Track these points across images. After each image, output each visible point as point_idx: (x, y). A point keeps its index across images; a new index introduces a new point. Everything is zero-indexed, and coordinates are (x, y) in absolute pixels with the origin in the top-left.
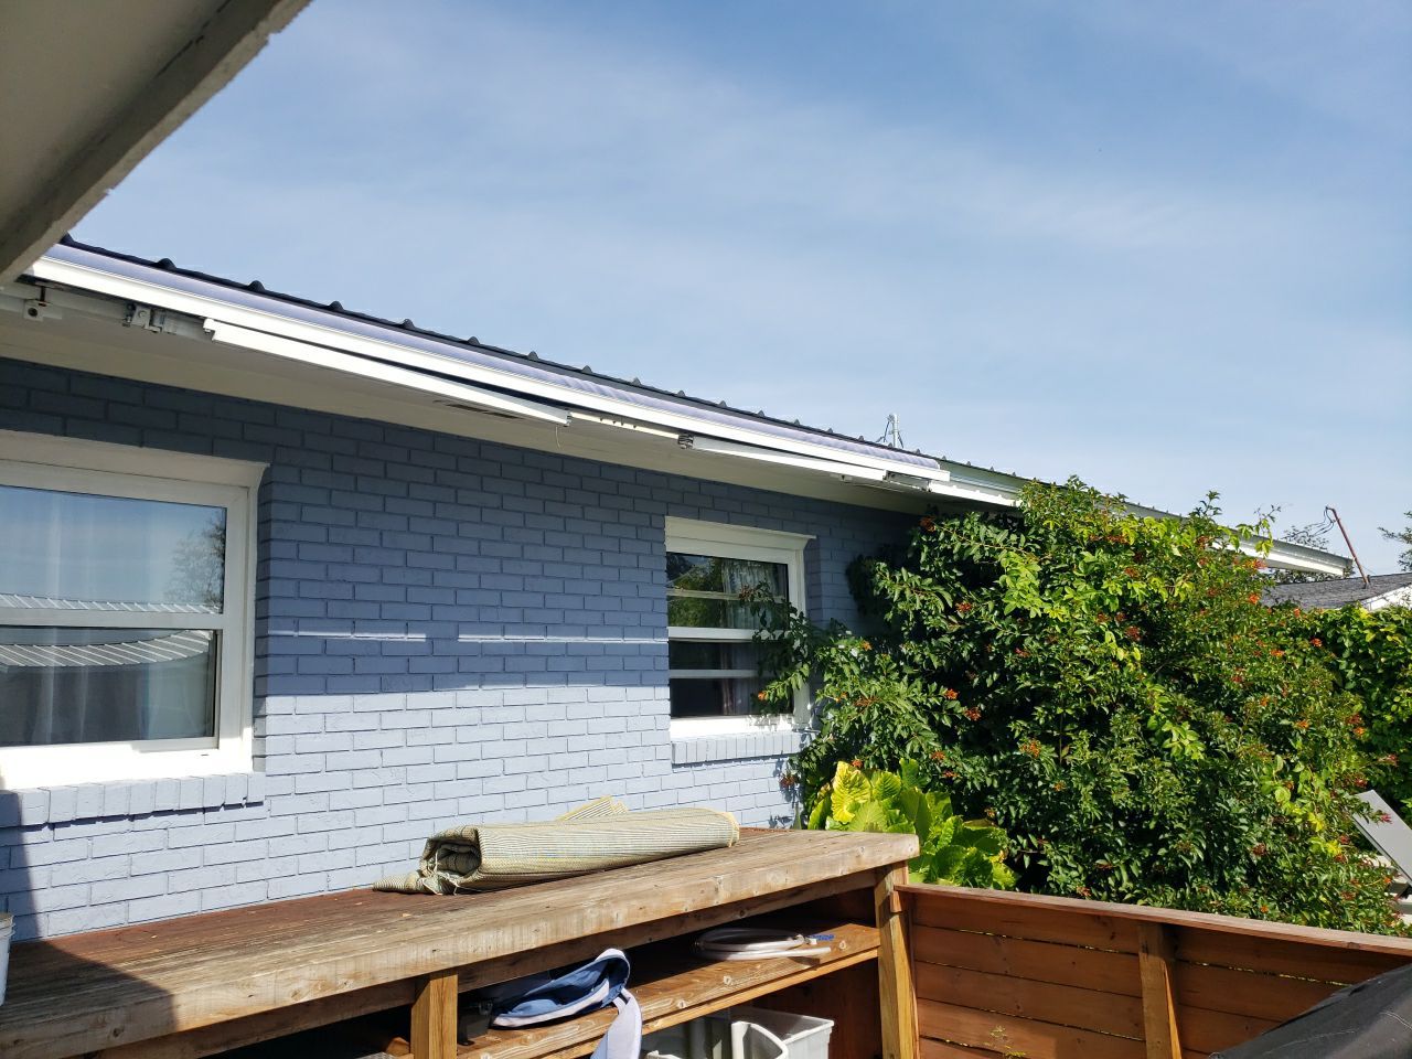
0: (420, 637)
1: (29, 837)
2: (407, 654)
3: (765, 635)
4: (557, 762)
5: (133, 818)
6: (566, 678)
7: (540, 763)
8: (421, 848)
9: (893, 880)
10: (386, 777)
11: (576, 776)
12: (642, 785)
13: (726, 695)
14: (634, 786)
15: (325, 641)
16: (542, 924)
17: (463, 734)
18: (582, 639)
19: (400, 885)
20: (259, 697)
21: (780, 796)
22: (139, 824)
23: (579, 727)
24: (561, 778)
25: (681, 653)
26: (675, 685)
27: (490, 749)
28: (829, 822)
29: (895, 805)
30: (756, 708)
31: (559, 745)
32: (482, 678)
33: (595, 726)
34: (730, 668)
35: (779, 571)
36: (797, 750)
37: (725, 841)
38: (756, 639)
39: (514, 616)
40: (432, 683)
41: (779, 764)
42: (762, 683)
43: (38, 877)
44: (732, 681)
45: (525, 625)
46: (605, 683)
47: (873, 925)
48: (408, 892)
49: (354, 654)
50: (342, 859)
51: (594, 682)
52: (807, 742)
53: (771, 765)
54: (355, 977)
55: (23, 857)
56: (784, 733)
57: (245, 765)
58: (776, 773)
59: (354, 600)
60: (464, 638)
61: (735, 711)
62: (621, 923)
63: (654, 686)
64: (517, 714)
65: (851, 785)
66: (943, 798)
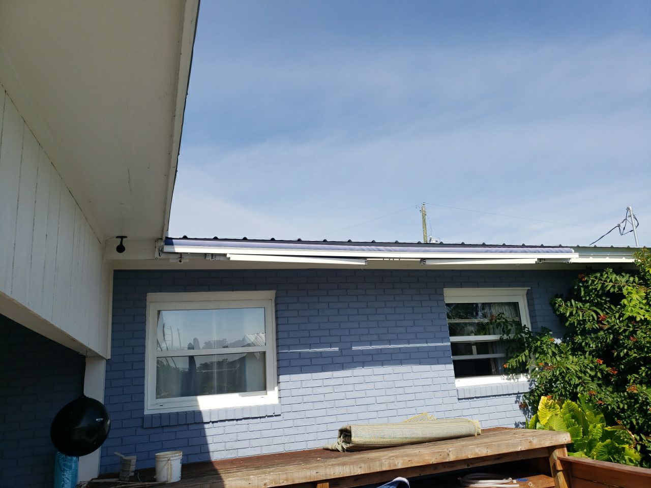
0: (337, 349)
1: (206, 426)
2: (332, 356)
3: (505, 337)
4: (400, 398)
5: (237, 420)
6: (401, 362)
7: (392, 398)
9: (557, 454)
10: (327, 405)
11: (410, 404)
12: (444, 408)
13: (493, 366)
14: (438, 408)
15: (300, 353)
17: (358, 387)
18: (407, 346)
19: (330, 448)
20: (278, 375)
21: (520, 413)
22: (239, 422)
23: (410, 383)
24: (403, 405)
25: (456, 348)
26: (456, 364)
27: (369, 393)
28: (538, 425)
29: (573, 417)
30: (506, 372)
31: (401, 391)
32: (363, 364)
33: (417, 382)
34: (493, 353)
35: (515, 306)
36: (529, 391)
38: (501, 339)
39: (375, 337)
40: (342, 366)
41: (518, 397)
42: (507, 358)
43: (209, 440)
44: (495, 359)
45: (380, 341)
46: (420, 364)
48: (332, 450)
49: (311, 357)
50: (311, 436)
51: (415, 363)
52: (533, 387)
53: (514, 398)
54: (287, 480)
55: (204, 432)
56: (522, 382)
57: (276, 401)
58: (516, 402)
59: (310, 337)
60: (354, 348)
61: (498, 373)
62: (400, 466)
63: (445, 364)
64: (380, 378)
65: (548, 407)
66: (598, 414)
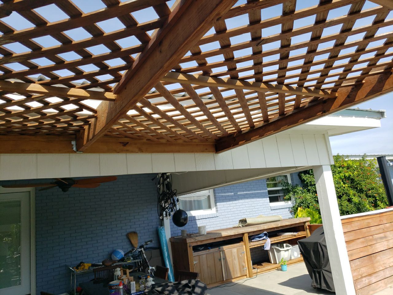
0: (233, 194)
1: (197, 221)
2: (232, 196)
3: (284, 188)
4: (253, 210)
5: (206, 218)
6: (253, 198)
7: (251, 210)
8: (238, 222)
9: (307, 224)
10: (232, 213)
11: (257, 212)
12: (267, 213)
13: (279, 198)
14: (265, 213)
15: (222, 195)
16: (256, 228)
17: (240, 207)
18: (254, 192)
19: (236, 226)
20: (216, 203)
21: (290, 214)
23: (256, 205)
24: (254, 212)
25: (270, 192)
26: (269, 197)
27: (244, 209)
28: (298, 217)
29: (309, 214)
30: (284, 200)
31: (253, 208)
32: (242, 199)
33: (258, 205)
34: (279, 194)
35: (286, 176)
36: (292, 206)
37: (280, 220)
38: (283, 189)
39: (244, 189)
40: (235, 200)
41: (289, 209)
42: (285, 196)
44: (280, 196)
45: (246, 190)
46: (259, 198)
47: (305, 231)
48: (238, 227)
49: (225, 197)
50: (228, 224)
51: (257, 198)
52: (294, 205)
53: (288, 209)
55: (196, 223)
56: (290, 204)
57: (215, 212)
58: (289, 211)
59: (225, 190)
60: (238, 193)
61: (281, 201)
62: (266, 228)
63: (266, 198)
64: (247, 203)
65: (301, 211)
66: (317, 212)
